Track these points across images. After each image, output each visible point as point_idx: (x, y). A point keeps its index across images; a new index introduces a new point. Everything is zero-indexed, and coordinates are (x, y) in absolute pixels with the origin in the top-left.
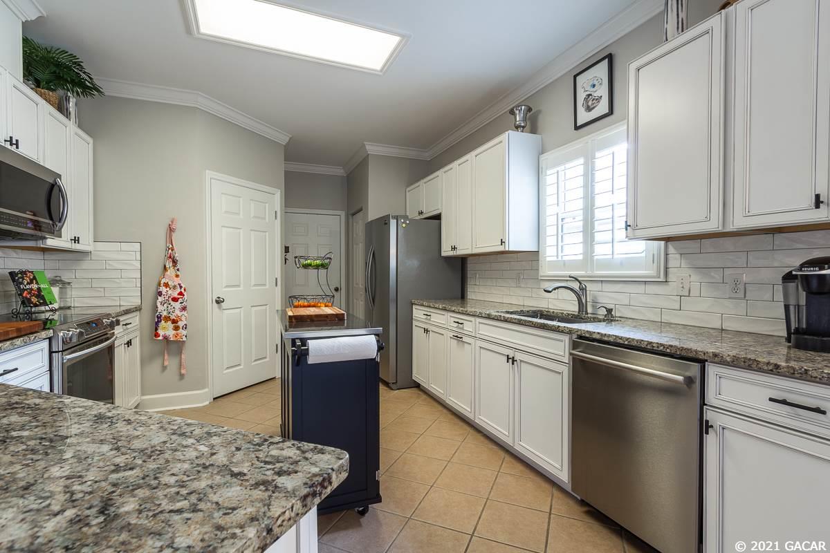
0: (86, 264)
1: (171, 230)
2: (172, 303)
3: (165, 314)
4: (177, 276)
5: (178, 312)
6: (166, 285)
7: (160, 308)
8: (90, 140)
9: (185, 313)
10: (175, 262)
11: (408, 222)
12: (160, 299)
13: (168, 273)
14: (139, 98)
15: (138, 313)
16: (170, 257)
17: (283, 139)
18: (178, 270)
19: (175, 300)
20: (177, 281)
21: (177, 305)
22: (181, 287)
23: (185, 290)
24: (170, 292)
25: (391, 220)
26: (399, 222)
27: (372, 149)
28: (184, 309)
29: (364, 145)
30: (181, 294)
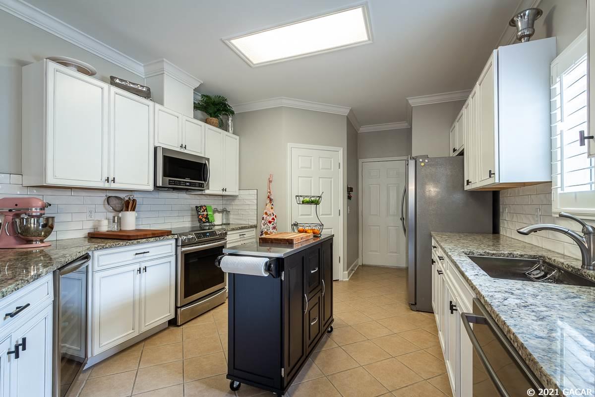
0: (236, 202)
1: (270, 182)
2: (269, 224)
3: (265, 230)
4: (272, 208)
5: (271, 230)
6: (266, 213)
7: (263, 227)
8: (238, 137)
9: (275, 231)
10: (271, 200)
11: (426, 161)
12: (263, 221)
13: (267, 206)
14: (257, 109)
15: (255, 229)
16: (269, 197)
17: (345, 111)
18: (272, 205)
19: (270, 222)
20: (272, 211)
21: (271, 226)
22: (273, 215)
23: (276, 217)
24: (268, 218)
25: (410, 161)
26: (418, 162)
27: (414, 102)
28: (274, 228)
29: (407, 101)
30: (273, 219)
